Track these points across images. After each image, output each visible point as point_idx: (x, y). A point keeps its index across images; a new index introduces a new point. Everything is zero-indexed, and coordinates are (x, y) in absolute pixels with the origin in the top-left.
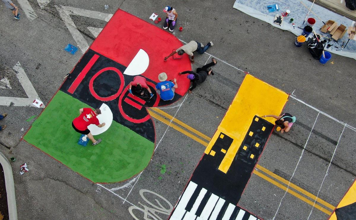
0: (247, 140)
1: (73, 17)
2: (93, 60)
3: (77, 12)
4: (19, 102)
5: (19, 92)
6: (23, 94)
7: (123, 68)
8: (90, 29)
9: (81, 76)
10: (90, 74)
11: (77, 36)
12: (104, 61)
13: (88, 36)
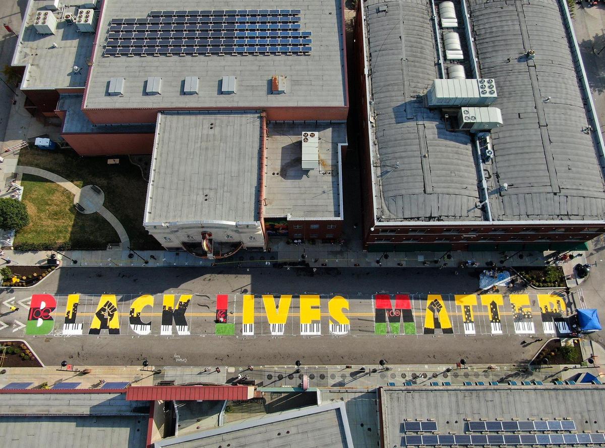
0: (74, 309)
1: (23, 302)
2: (32, 310)
3: (23, 301)
4: (20, 328)
5: (18, 326)
6: (20, 326)
7: (39, 308)
8: (28, 303)
9: (31, 315)
10: (33, 314)
11: (25, 306)
12: (34, 309)
13: (28, 305)
